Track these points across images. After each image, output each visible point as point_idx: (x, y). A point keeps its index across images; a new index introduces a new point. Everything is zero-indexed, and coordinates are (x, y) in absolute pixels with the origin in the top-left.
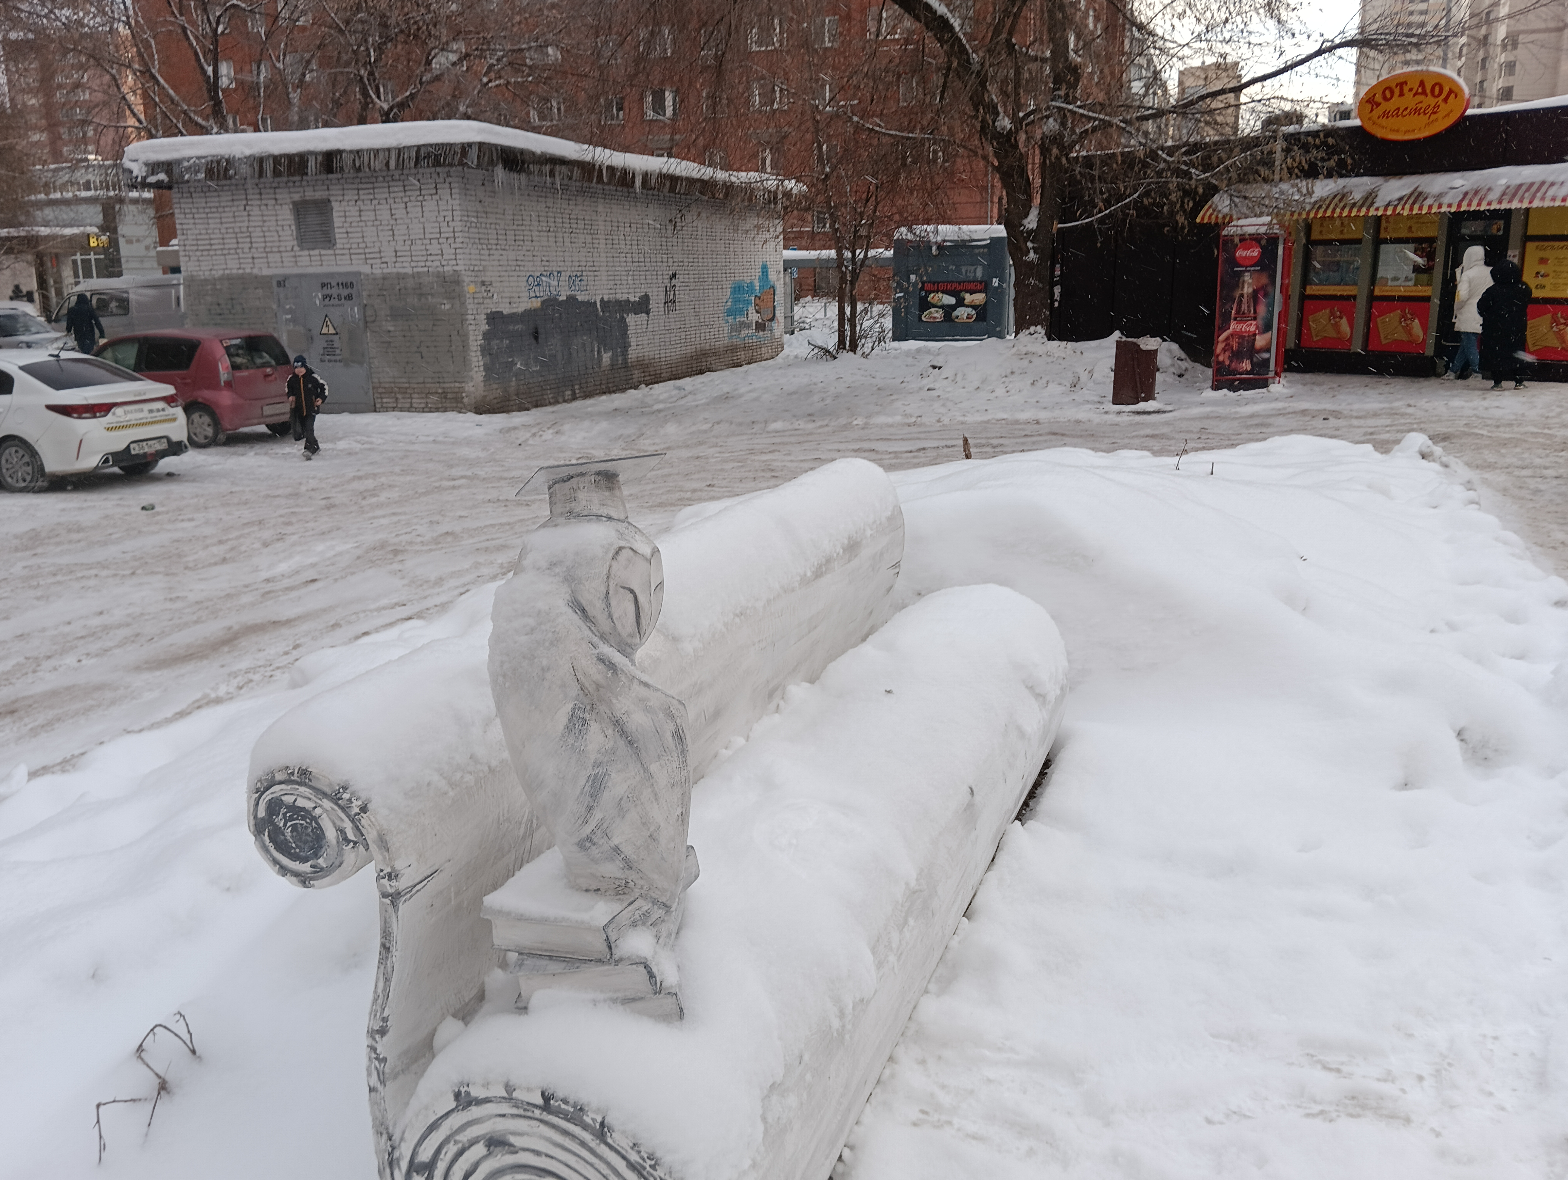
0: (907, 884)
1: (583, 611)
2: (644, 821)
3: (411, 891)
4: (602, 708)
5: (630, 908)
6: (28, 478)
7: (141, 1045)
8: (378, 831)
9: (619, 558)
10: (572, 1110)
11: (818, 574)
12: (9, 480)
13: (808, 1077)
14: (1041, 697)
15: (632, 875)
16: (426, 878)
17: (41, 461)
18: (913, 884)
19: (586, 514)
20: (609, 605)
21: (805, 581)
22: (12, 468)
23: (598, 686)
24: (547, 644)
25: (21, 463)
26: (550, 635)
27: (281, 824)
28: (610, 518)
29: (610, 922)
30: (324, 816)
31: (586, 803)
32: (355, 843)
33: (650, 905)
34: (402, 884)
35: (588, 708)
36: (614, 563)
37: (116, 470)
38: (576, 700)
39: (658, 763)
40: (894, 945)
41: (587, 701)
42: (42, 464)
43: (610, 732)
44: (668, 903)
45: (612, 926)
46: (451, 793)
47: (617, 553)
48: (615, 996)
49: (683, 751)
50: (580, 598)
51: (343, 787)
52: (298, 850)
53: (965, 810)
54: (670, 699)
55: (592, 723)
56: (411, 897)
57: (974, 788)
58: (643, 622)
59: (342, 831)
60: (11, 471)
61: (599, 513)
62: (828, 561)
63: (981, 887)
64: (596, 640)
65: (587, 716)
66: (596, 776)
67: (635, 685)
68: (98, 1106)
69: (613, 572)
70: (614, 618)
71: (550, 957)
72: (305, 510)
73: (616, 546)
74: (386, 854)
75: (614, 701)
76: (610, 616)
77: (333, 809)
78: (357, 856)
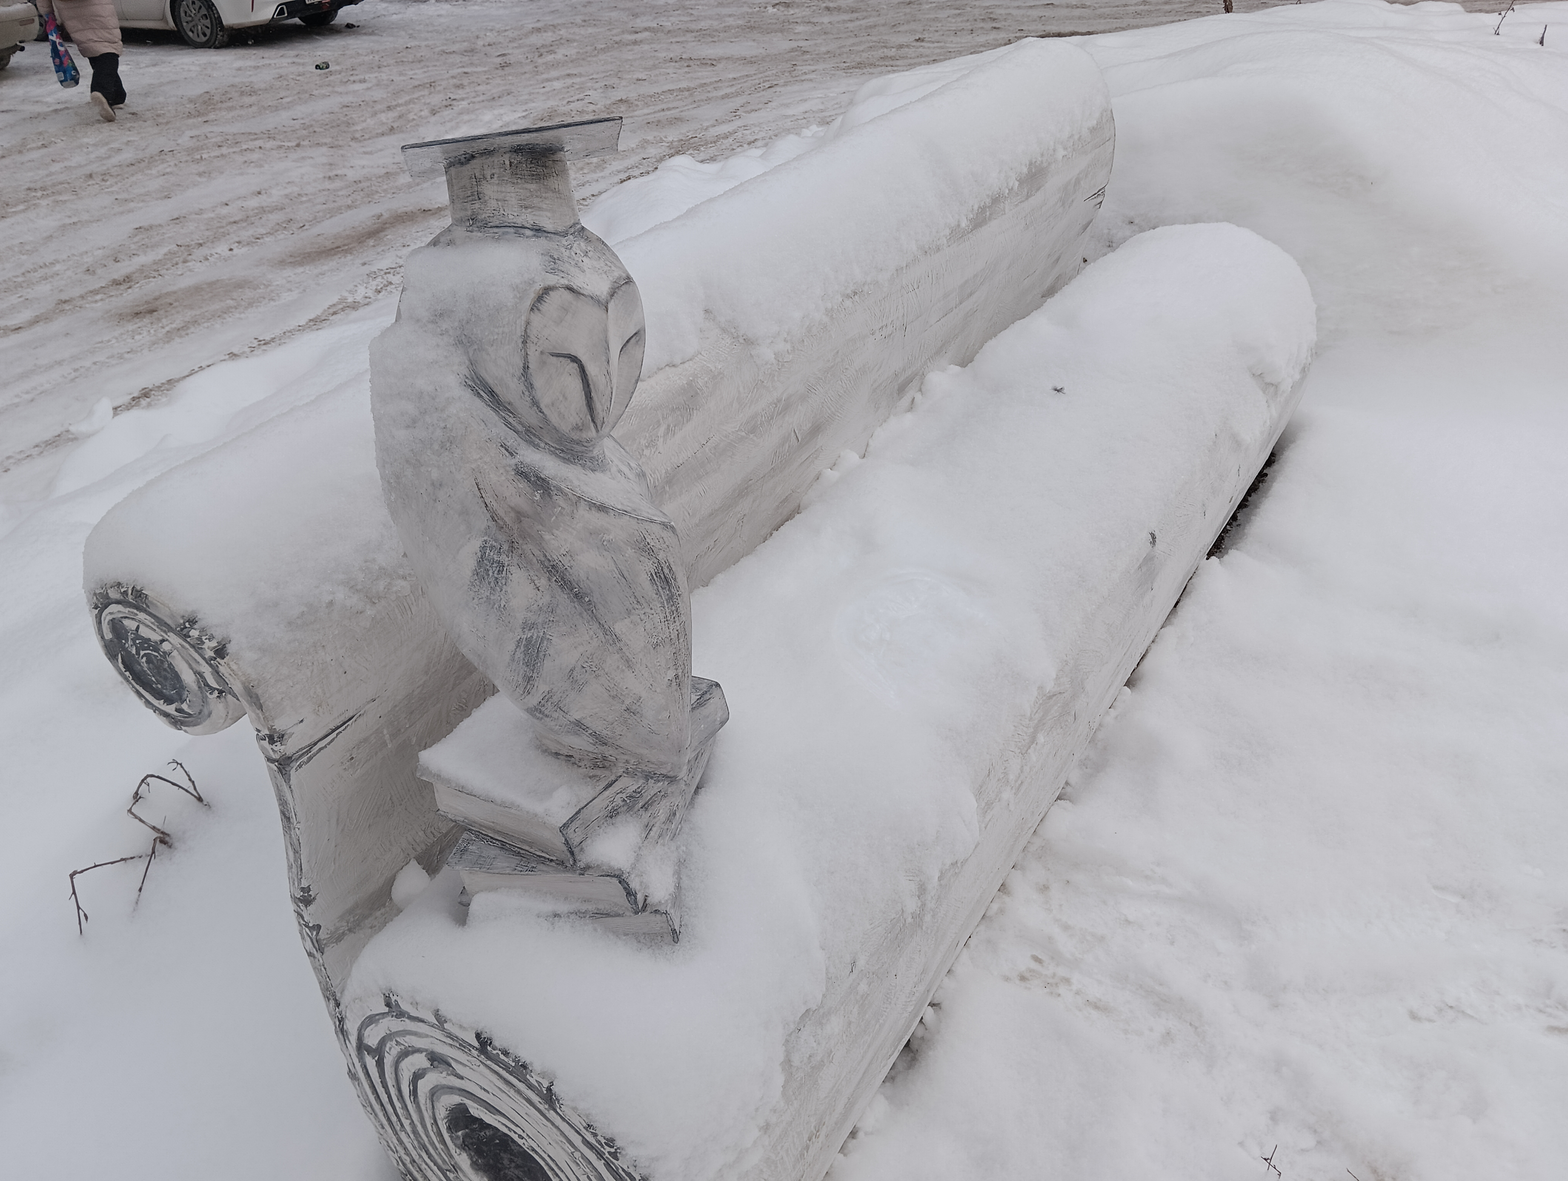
0: (1041, 688)
1: (492, 393)
2: (613, 693)
3: (309, 751)
4: (528, 547)
5: (607, 793)
6: (208, 32)
7: (137, 793)
8: (243, 683)
9: (544, 307)
10: (513, 1064)
11: (980, 219)
12: (190, 34)
13: (863, 987)
14: (1270, 387)
15: (608, 751)
16: (333, 731)
17: (218, 12)
18: (1050, 687)
19: (497, 223)
20: (530, 386)
21: (957, 234)
22: (191, 21)
23: (520, 515)
24: (436, 447)
25: (199, 15)
26: (439, 433)
27: (134, 652)
28: (538, 231)
29: (572, 819)
30: (175, 653)
31: (522, 672)
32: (221, 692)
33: (641, 781)
34: (290, 747)
35: (505, 547)
36: (536, 318)
37: (297, 20)
38: (486, 534)
39: (627, 621)
40: (1012, 777)
41: (502, 537)
42: (219, 17)
43: (543, 582)
44: (671, 774)
45: (573, 826)
46: (370, 612)
47: (540, 299)
48: (584, 907)
49: (671, 598)
50: (483, 374)
51: (189, 621)
52: (159, 686)
53: (1140, 567)
54: (647, 525)
55: (513, 569)
56: (310, 759)
57: (1156, 534)
58: (598, 406)
59: (199, 674)
60: (191, 25)
61: (519, 221)
62: (996, 200)
63: (1154, 646)
64: (512, 440)
65: (504, 558)
66: (529, 640)
67: (583, 511)
68: (72, 876)
69: (533, 333)
70: (542, 406)
71: (503, 846)
72: (479, 69)
73: (538, 287)
74: (259, 712)
75: (547, 537)
76: (535, 403)
77: (182, 646)
78: (227, 707)
